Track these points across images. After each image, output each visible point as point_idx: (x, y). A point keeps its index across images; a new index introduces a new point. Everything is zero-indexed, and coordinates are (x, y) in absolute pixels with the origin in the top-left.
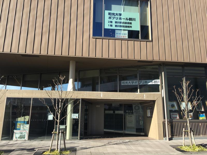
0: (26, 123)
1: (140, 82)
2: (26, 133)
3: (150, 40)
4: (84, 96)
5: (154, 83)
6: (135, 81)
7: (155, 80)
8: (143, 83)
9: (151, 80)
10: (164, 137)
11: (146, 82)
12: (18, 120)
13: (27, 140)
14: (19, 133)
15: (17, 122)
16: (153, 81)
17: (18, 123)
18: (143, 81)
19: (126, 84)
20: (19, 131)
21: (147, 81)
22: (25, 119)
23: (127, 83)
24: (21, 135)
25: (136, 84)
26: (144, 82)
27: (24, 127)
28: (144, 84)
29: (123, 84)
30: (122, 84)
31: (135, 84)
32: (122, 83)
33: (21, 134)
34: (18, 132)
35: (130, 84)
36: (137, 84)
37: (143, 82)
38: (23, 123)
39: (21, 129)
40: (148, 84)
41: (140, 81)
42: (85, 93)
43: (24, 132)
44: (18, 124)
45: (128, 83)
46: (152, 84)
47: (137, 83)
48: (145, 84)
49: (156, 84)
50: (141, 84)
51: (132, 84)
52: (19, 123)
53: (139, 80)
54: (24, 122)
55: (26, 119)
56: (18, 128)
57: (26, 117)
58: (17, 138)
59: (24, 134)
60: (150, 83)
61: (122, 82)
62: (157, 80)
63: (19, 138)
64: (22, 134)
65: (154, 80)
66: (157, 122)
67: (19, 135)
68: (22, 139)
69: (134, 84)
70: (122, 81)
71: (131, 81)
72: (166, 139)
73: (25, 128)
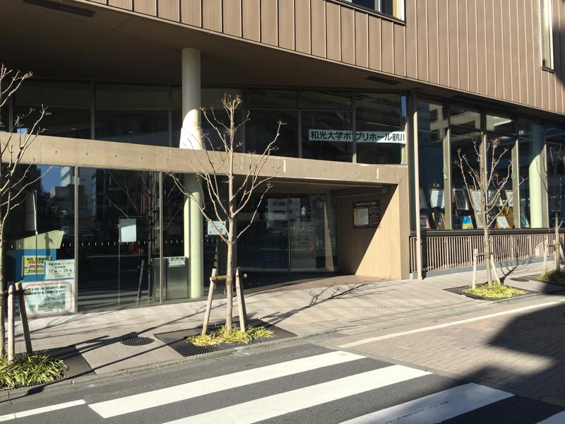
0: (54, 254)
1: (358, 136)
2: (67, 289)
3: (401, 21)
4: (240, 168)
5: (391, 141)
6: (344, 132)
7: (396, 133)
8: (366, 137)
9: (385, 133)
10: (411, 272)
11: (373, 135)
12: (22, 245)
13: (73, 310)
14: (40, 291)
15: (22, 252)
16: (391, 135)
17: (26, 257)
18: (365, 133)
19: (322, 139)
20: (40, 283)
21: (375, 133)
22: (48, 240)
23: (323, 135)
24: (48, 299)
25: (349, 140)
26: (369, 137)
27: (58, 270)
28: (368, 141)
29: (314, 139)
30: (311, 139)
31: (345, 140)
32: (310, 135)
33: (49, 295)
34: (36, 287)
35: (331, 139)
36: (351, 140)
37: (364, 137)
38: (45, 257)
39: (47, 278)
40: (379, 142)
41: (359, 133)
42: (242, 160)
43: (59, 285)
44: (26, 261)
45: (328, 136)
46: (387, 141)
47: (351, 136)
48: (371, 141)
49: (397, 142)
50: (361, 140)
51: (336, 140)
52: (30, 257)
53: (357, 129)
54: (48, 251)
55: (51, 241)
56: (26, 273)
57: (52, 234)
58: (36, 309)
59: (59, 294)
60: (382, 141)
61: (310, 133)
62: (400, 133)
63: (41, 307)
64: (52, 292)
65: (393, 133)
66: (399, 239)
67: (43, 297)
68: (55, 311)
69: (341, 140)
70: (310, 131)
71: (334, 132)
72: (415, 277)
73: (61, 272)
